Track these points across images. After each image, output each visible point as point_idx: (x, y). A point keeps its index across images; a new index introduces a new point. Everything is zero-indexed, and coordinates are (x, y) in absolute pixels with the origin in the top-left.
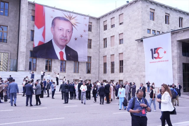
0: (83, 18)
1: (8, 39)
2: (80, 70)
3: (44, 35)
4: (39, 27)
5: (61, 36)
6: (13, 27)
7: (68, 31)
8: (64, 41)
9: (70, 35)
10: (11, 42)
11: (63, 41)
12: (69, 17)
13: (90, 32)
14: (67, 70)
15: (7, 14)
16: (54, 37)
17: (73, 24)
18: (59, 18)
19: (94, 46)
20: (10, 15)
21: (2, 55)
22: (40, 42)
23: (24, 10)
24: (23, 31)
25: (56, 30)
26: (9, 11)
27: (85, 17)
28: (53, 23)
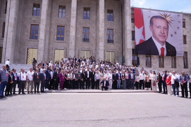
0: (177, 15)
1: (114, 40)
2: (177, 65)
3: (144, 33)
4: (139, 28)
5: (160, 33)
6: (118, 30)
7: (165, 28)
8: (163, 37)
9: (167, 32)
10: (117, 42)
11: (161, 37)
12: (164, 15)
13: (184, 29)
14: (165, 65)
15: (112, 19)
16: (153, 34)
17: (169, 22)
18: (156, 17)
19: (189, 42)
20: (114, 20)
21: (111, 54)
22: (141, 40)
23: (128, 11)
24: (129, 30)
25: (154, 27)
26: (114, 17)
27: (179, 14)
28: (151, 22)
